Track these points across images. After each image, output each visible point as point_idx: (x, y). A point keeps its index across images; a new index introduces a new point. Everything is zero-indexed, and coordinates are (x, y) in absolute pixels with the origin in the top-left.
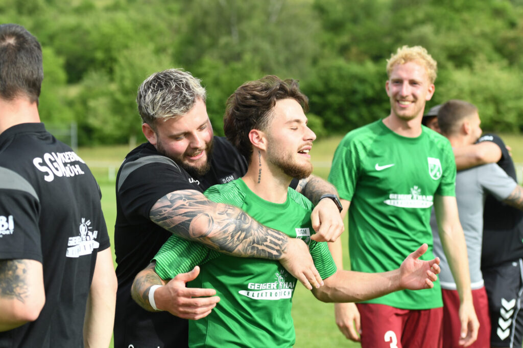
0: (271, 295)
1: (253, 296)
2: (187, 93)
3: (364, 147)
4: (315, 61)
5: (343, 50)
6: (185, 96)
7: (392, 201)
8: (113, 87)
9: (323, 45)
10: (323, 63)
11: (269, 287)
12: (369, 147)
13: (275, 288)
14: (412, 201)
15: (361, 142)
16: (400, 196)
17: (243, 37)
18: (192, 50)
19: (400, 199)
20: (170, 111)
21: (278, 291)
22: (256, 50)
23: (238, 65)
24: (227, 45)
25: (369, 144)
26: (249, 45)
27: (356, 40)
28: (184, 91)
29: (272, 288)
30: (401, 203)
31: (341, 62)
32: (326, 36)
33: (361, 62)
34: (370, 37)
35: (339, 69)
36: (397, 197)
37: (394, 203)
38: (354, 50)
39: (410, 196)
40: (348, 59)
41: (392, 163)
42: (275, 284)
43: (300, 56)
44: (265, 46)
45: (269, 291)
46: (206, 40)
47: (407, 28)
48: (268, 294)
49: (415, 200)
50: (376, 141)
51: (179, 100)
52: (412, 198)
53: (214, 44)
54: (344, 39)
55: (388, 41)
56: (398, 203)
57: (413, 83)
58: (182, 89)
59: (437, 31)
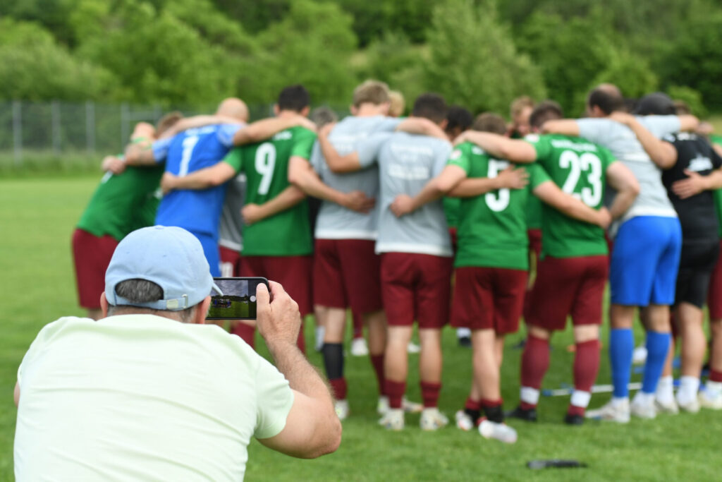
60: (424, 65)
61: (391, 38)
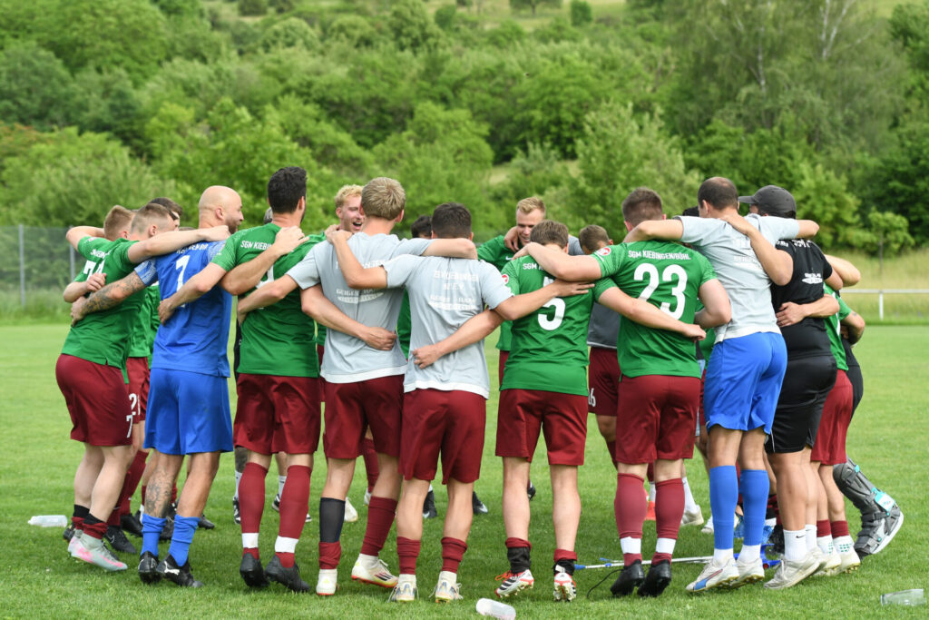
8: (574, 168)
24: (751, 98)
60: (574, 183)
61: (535, 150)
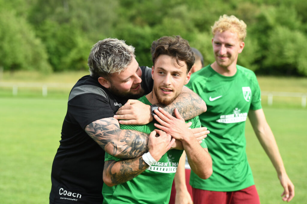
0: (163, 170)
1: (151, 169)
2: (126, 53)
3: (201, 86)
4: (115, 25)
5: (132, 19)
6: (126, 55)
7: (222, 120)
9: (120, 15)
10: (120, 26)
11: (163, 165)
12: (204, 86)
13: (167, 166)
14: (235, 118)
15: (199, 83)
16: (227, 116)
17: (71, 8)
18: (39, 16)
19: (227, 118)
20: (121, 67)
21: (168, 168)
22: (79, 17)
23: (67, 26)
24: (61, 13)
25: (204, 83)
26: (74, 13)
27: (139, 13)
28: (125, 52)
29: (165, 166)
30: (228, 121)
31: (130, 26)
32: (122, 10)
33: (142, 26)
34: (148, 12)
35: (129, 30)
36: (225, 117)
37: (223, 121)
38: (139, 19)
39: (233, 115)
40: (135, 24)
41: (221, 95)
42: (167, 163)
43: (106, 21)
44: (85, 14)
45: (162, 168)
46: (48, 9)
47: (172, 7)
48: (162, 169)
49: (237, 118)
50: (208, 81)
51: (124, 59)
52: (235, 116)
53: (52, 12)
54: (132, 12)
55: (159, 14)
56: (225, 121)
57: (228, 45)
58: (123, 51)
59: (189, 9)
